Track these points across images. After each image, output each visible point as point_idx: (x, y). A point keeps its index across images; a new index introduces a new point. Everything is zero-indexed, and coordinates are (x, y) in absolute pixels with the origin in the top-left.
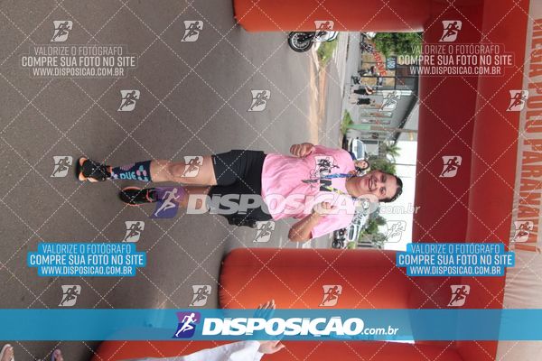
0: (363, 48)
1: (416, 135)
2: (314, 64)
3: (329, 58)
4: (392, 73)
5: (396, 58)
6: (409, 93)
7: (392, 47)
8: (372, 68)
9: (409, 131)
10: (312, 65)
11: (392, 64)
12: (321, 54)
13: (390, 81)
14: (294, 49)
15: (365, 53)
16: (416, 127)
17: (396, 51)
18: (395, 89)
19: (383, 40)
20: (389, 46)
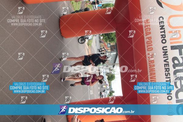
0: (100, 42)
1: (119, 65)
2: (87, 48)
3: (91, 45)
4: (110, 48)
5: (110, 44)
6: (115, 53)
7: (108, 40)
8: (104, 48)
9: (117, 64)
10: (86, 48)
11: (109, 46)
12: (88, 45)
13: (109, 51)
14: (80, 43)
15: (101, 43)
16: (118, 63)
17: (110, 41)
18: (111, 52)
19: (105, 38)
20: (107, 40)
